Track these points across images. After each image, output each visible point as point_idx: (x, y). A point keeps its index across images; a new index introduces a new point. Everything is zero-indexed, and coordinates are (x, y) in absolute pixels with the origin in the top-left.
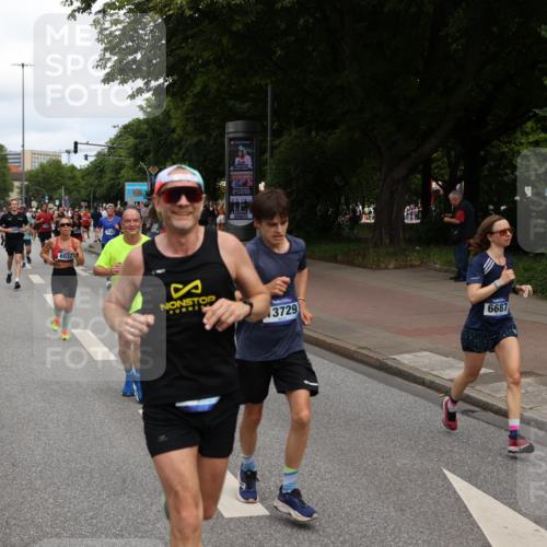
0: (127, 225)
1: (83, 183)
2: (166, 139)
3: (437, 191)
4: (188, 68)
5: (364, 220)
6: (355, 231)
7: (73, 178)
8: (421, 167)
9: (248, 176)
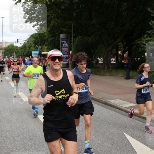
0: (34, 62)
1: (20, 51)
2: (43, 39)
3: (120, 54)
4: (49, 19)
5: (100, 62)
6: (97, 65)
7: (17, 50)
8: (115, 47)
9: (67, 49)
